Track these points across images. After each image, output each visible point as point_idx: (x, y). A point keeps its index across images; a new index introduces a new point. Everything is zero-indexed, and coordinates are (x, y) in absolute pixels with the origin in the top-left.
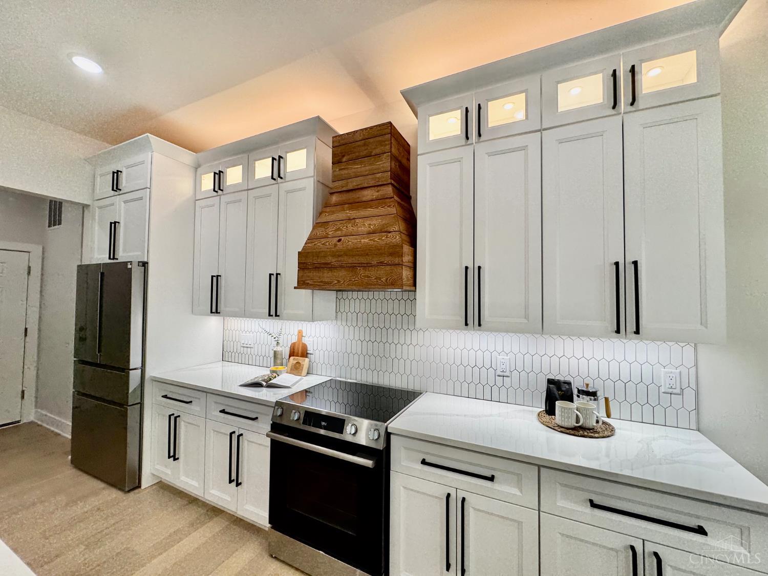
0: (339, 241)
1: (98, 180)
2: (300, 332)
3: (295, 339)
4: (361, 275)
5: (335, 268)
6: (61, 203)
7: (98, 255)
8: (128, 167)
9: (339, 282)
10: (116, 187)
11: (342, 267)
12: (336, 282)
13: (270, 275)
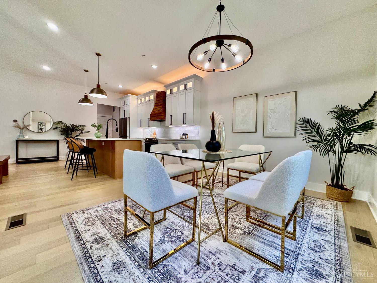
0: (155, 112)
1: (122, 102)
2: (155, 130)
3: (154, 132)
5: (154, 117)
6: (115, 107)
7: (122, 117)
8: (126, 100)
10: (125, 104)
12: (154, 119)
13: (148, 119)
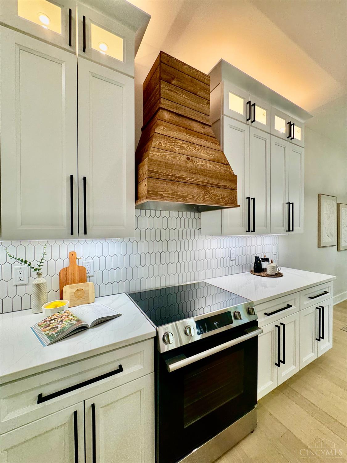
0: (188, 159)
2: (73, 256)
4: (211, 193)
5: (190, 183)
9: (193, 197)
11: (196, 184)
12: (191, 197)
13: (72, 177)
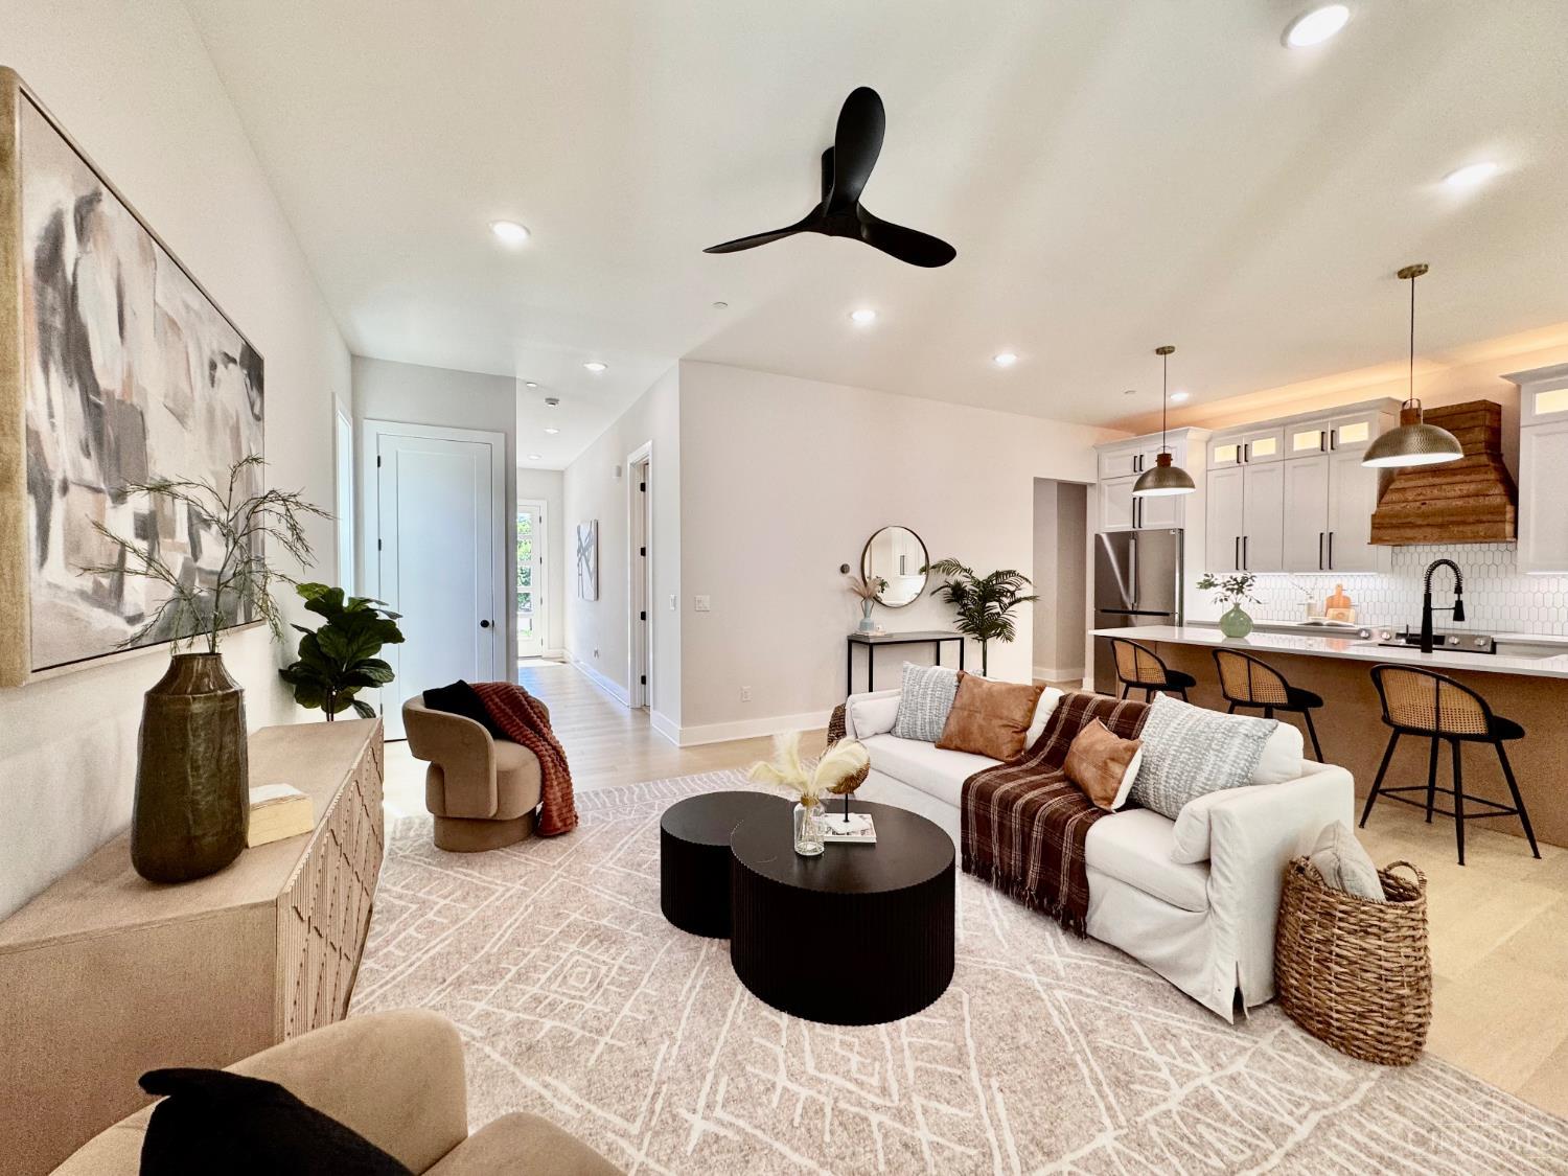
0: (1424, 504)
1: (1106, 461)
4: (1454, 531)
5: (1420, 526)
8: (1150, 452)
9: (1425, 537)
10: (1139, 468)
12: (1421, 537)
13: (1322, 534)
